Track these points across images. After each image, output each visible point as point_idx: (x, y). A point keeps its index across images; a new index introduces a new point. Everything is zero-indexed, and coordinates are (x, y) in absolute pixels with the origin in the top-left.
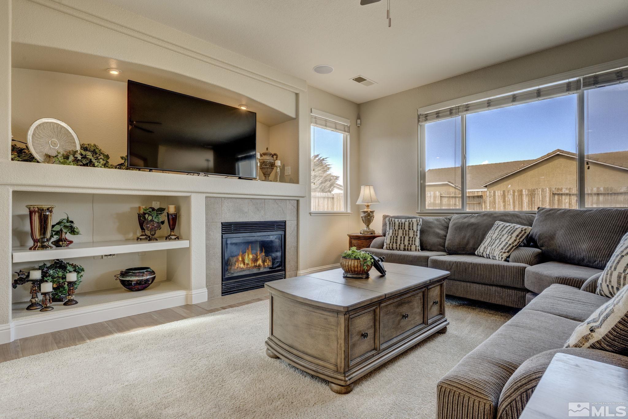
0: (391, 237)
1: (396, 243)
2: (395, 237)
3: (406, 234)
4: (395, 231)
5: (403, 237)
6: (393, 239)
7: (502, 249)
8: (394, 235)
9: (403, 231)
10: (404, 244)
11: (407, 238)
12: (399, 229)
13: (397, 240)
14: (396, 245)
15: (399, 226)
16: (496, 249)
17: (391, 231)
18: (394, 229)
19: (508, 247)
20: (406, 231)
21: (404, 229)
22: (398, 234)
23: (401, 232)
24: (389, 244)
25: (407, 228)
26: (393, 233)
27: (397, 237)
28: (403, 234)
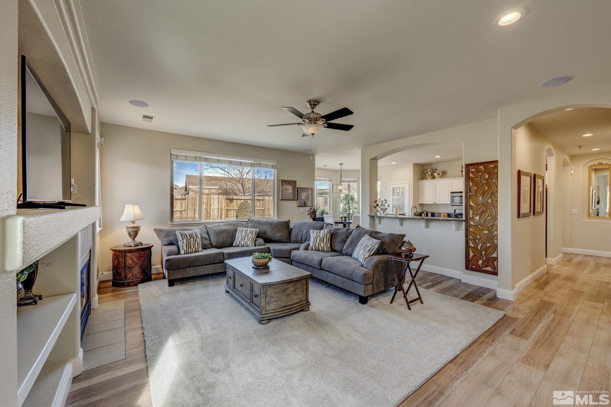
0: (186, 244)
1: (191, 248)
2: (189, 244)
3: (195, 241)
4: (188, 240)
5: (194, 243)
6: (189, 246)
7: (251, 241)
8: (188, 243)
9: (194, 239)
10: (195, 248)
11: (196, 243)
12: (190, 238)
13: (191, 246)
14: (191, 250)
15: (190, 236)
16: (248, 242)
17: (185, 241)
18: (187, 238)
19: (253, 240)
20: (195, 239)
21: (194, 238)
22: (191, 242)
23: (192, 240)
24: (186, 250)
25: (195, 237)
26: (187, 242)
27: (190, 244)
28: (194, 241)
